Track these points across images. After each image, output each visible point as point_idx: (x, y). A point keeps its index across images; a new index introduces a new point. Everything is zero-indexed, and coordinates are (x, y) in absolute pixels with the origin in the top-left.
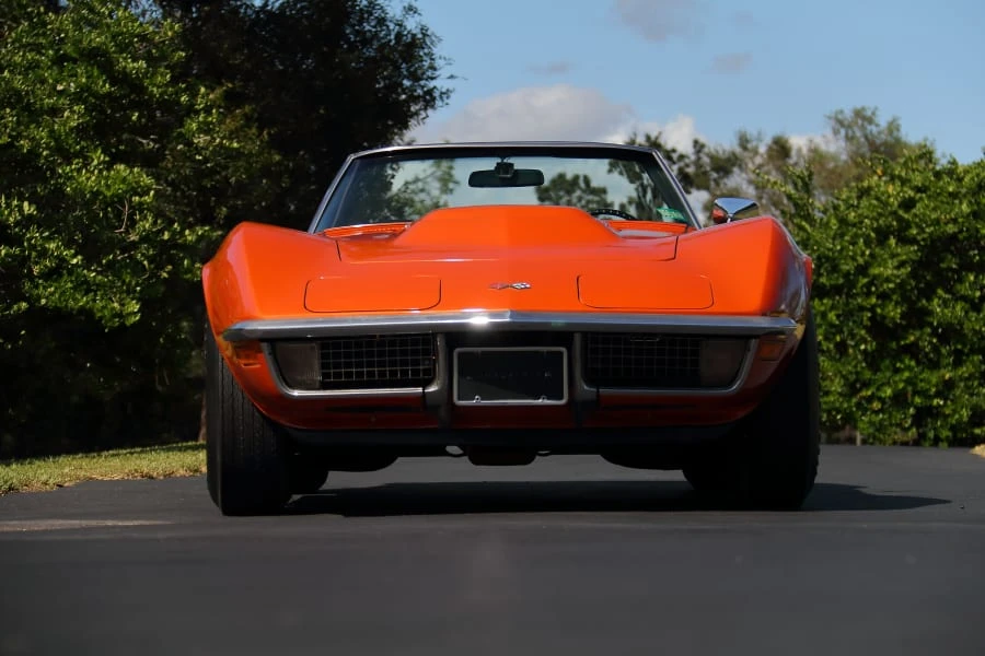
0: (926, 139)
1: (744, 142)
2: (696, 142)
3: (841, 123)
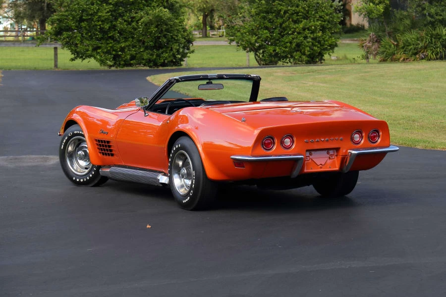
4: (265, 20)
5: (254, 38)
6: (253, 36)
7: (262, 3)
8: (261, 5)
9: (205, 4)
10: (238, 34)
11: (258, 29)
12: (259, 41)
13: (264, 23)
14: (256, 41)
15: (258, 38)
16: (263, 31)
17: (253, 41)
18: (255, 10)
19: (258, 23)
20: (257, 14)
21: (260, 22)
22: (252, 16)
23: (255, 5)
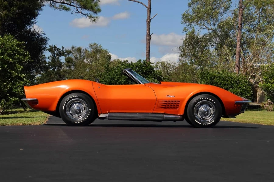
0: (106, 49)
1: (73, 48)
2: (62, 47)
3: (91, 45)
23: (204, 80)
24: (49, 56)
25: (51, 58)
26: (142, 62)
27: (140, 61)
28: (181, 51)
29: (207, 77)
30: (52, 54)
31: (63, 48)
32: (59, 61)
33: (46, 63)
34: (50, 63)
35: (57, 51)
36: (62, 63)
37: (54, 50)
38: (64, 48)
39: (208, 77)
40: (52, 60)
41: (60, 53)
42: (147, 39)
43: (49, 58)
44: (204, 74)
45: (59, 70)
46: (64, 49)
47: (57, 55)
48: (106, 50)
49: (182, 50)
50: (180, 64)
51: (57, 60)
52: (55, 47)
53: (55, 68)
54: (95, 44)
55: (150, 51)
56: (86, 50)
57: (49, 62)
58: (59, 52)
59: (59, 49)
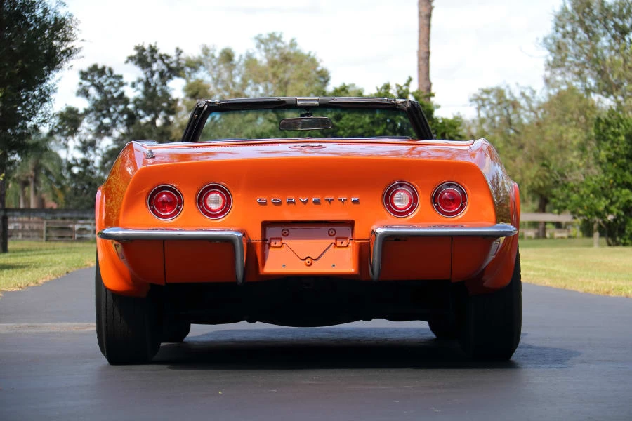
4: (625, 171)
5: (602, 204)
6: (600, 199)
7: (619, 140)
8: (618, 144)
9: (542, 180)
10: (575, 197)
11: (611, 188)
12: (613, 208)
13: (622, 176)
14: (607, 210)
15: (612, 203)
16: (621, 192)
17: (601, 208)
18: (607, 153)
19: (611, 175)
20: (611, 160)
21: (615, 175)
22: (601, 163)
23: (608, 144)
24: (135, 80)
25: (141, 86)
26: (393, 91)
27: (387, 87)
28: (548, 53)
29: (616, 135)
30: (146, 73)
31: (179, 52)
32: (166, 95)
33: (126, 101)
34: (138, 103)
35: (159, 62)
36: (176, 101)
37: (149, 60)
38: (181, 52)
39: (619, 135)
40: (145, 93)
41: (170, 69)
42: (420, 13)
43: (133, 85)
44: (608, 124)
45: (167, 123)
46: (182, 56)
47: (162, 75)
48: (309, 55)
49: (554, 47)
50: (552, 92)
51: (162, 90)
52: (153, 50)
53: (157, 117)
54: (273, 38)
55: (428, 53)
56: (249, 56)
57: (136, 100)
58: (167, 65)
59: (165, 55)
